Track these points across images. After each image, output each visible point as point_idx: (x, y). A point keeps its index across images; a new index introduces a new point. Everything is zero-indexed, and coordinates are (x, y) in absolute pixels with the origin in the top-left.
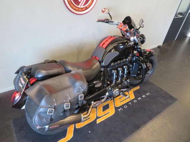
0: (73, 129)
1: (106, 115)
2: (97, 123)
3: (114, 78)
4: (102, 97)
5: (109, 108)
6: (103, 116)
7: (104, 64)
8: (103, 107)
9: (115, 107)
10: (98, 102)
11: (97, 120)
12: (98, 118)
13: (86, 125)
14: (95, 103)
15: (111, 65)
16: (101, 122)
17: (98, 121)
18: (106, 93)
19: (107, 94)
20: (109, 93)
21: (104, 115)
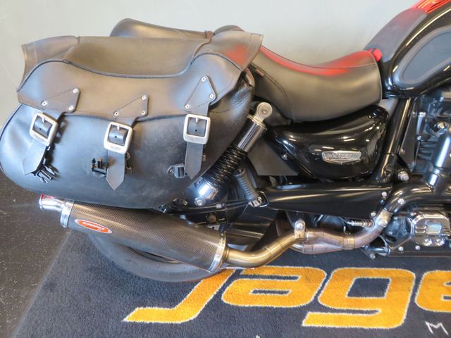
0: (211, 297)
1: (354, 312)
2: (305, 324)
3: (440, 163)
4: (353, 224)
5: (383, 295)
6: (343, 311)
7: (402, 77)
8: (358, 281)
9: (412, 304)
10: (327, 236)
11: (310, 314)
12: (315, 306)
13: (261, 308)
14: (309, 234)
15: (438, 98)
16: (324, 329)
17: (312, 320)
18: (378, 212)
19: (381, 219)
20: (391, 221)
21: (348, 311)
